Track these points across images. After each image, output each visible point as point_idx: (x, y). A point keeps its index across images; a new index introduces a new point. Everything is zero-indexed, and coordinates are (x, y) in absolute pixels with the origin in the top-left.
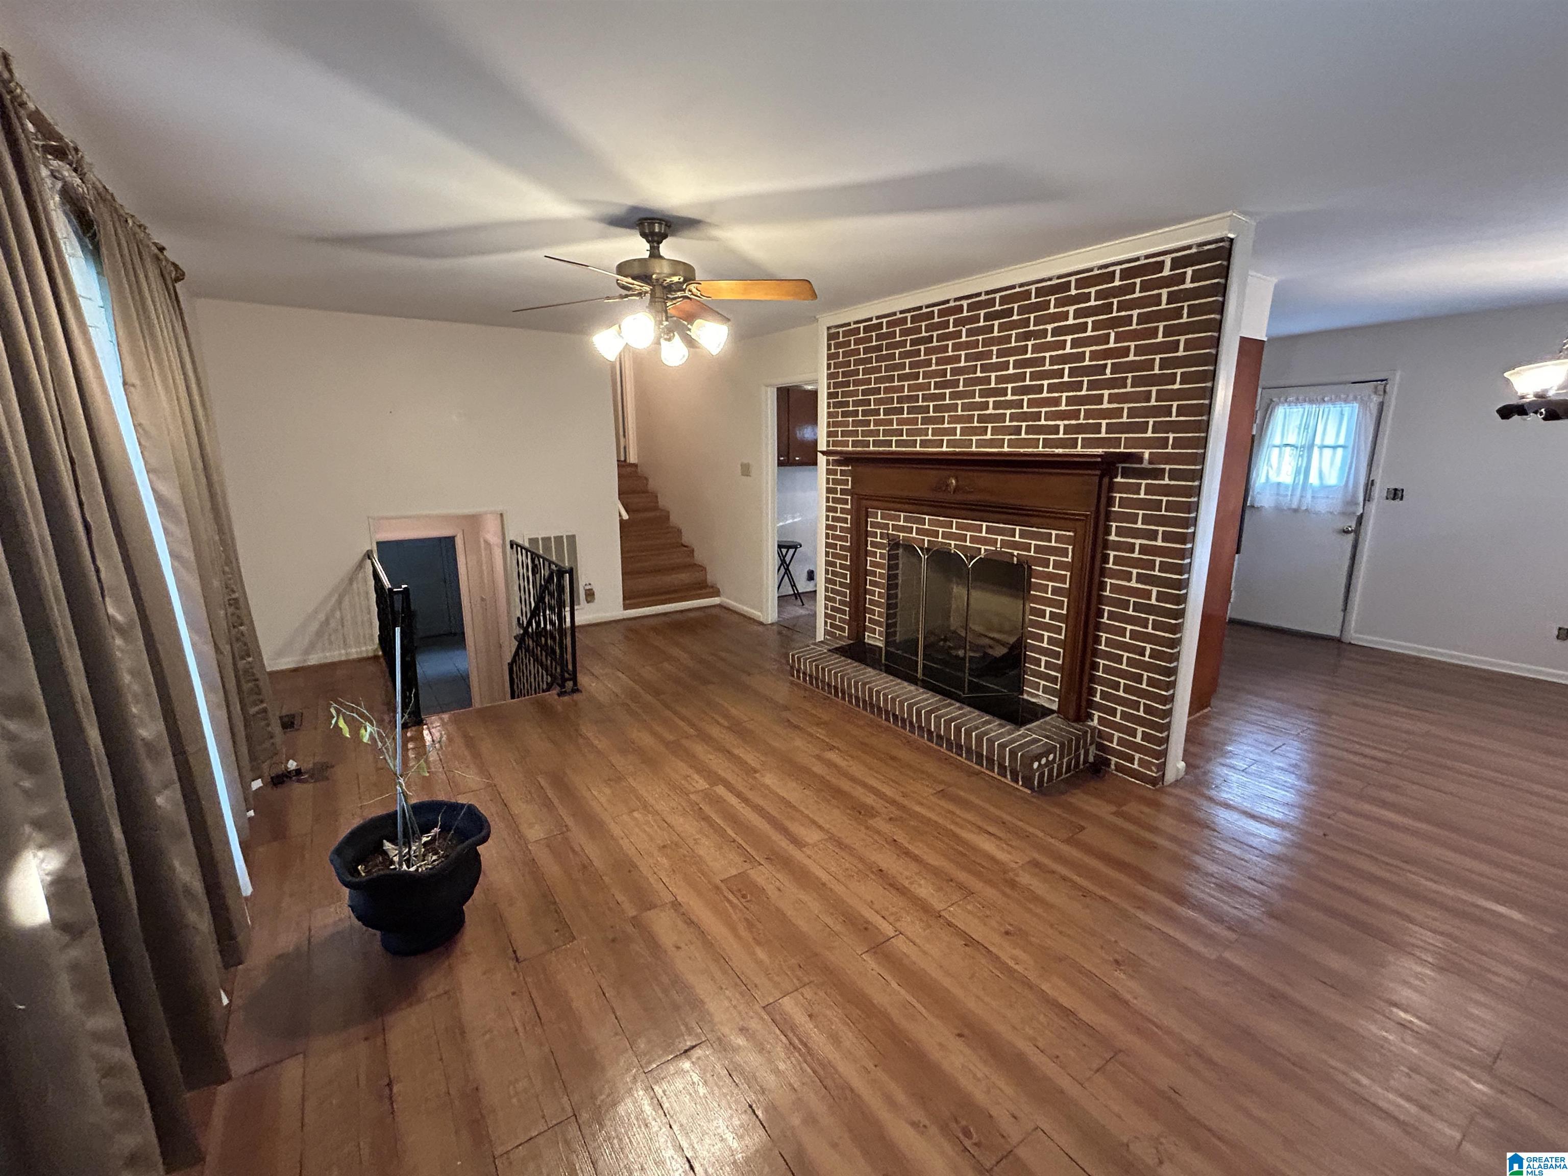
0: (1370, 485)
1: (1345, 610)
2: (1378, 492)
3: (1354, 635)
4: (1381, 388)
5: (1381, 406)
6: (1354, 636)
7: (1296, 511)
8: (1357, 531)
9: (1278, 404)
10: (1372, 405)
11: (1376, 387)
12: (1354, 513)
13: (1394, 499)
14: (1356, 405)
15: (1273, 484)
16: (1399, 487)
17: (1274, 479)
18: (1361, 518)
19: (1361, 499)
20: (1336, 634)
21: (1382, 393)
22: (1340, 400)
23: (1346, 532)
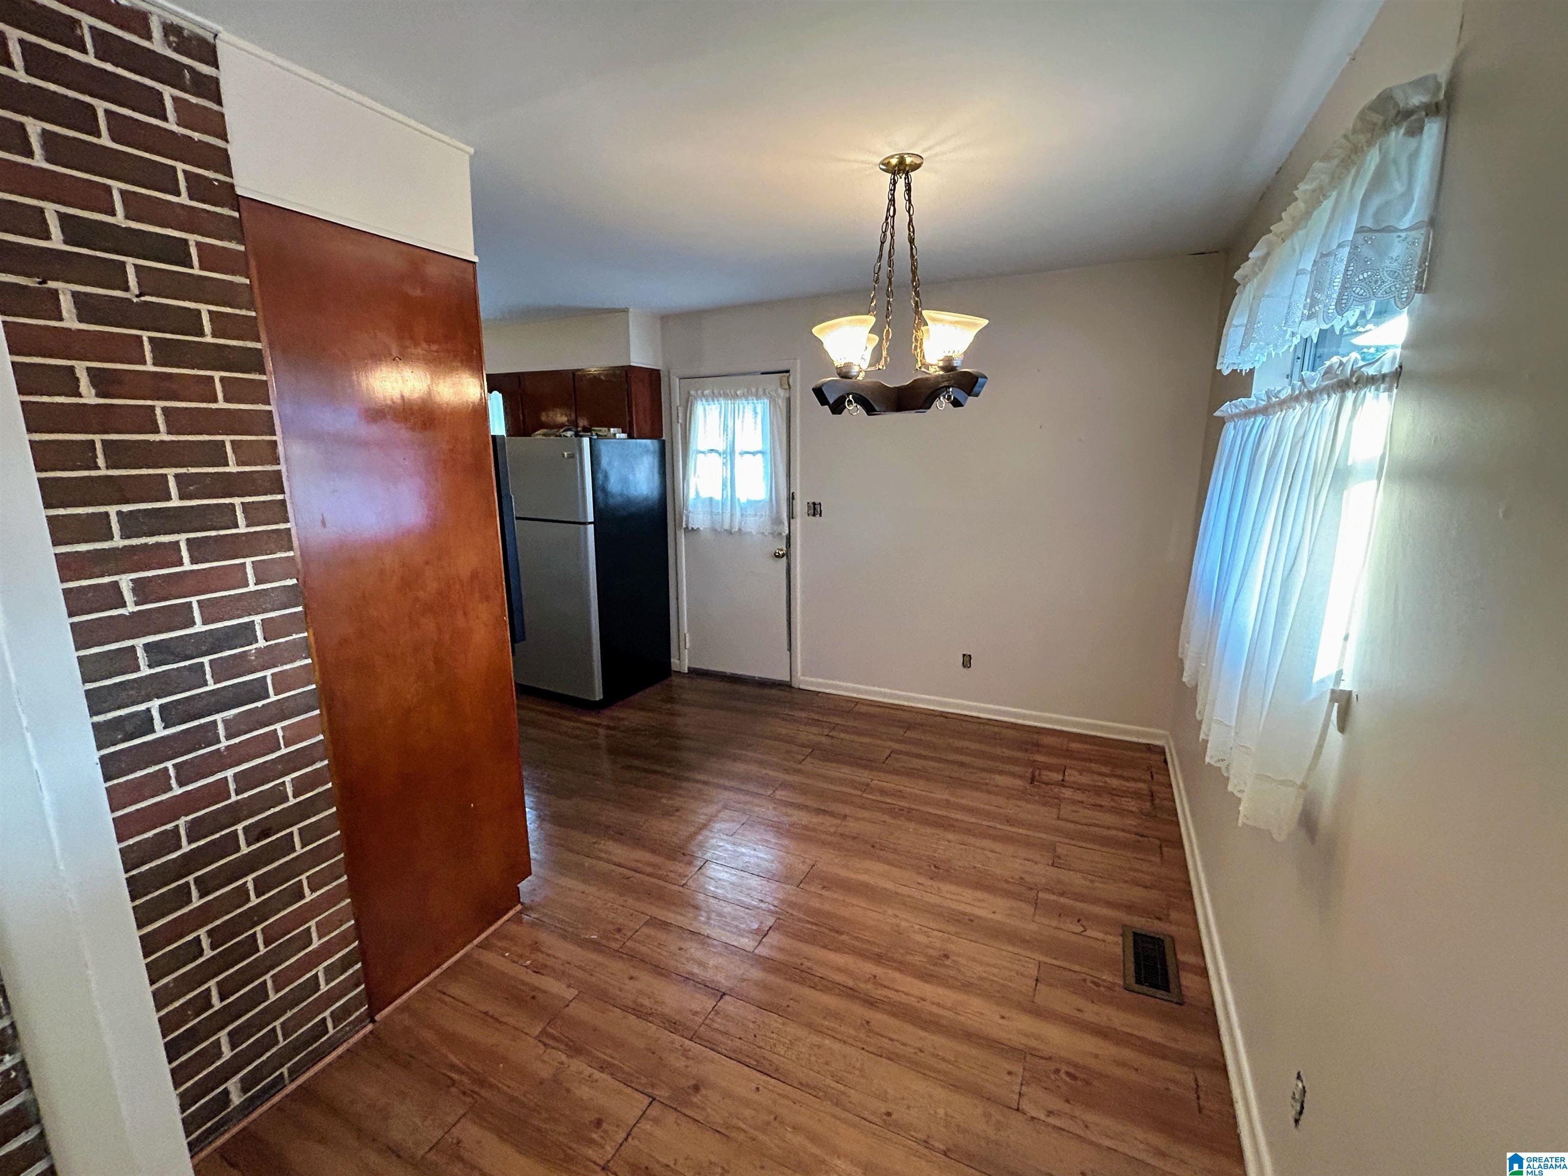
0: (791, 498)
1: (790, 649)
2: (800, 507)
3: (802, 678)
4: (785, 379)
5: (789, 400)
6: (805, 680)
7: (730, 532)
8: (787, 555)
9: (696, 398)
10: (780, 401)
11: (781, 379)
12: (780, 534)
13: (814, 515)
14: (767, 401)
15: (705, 500)
16: (817, 502)
17: (704, 494)
18: (789, 538)
19: (785, 516)
20: (788, 679)
21: (787, 387)
22: (752, 395)
23: (778, 556)
